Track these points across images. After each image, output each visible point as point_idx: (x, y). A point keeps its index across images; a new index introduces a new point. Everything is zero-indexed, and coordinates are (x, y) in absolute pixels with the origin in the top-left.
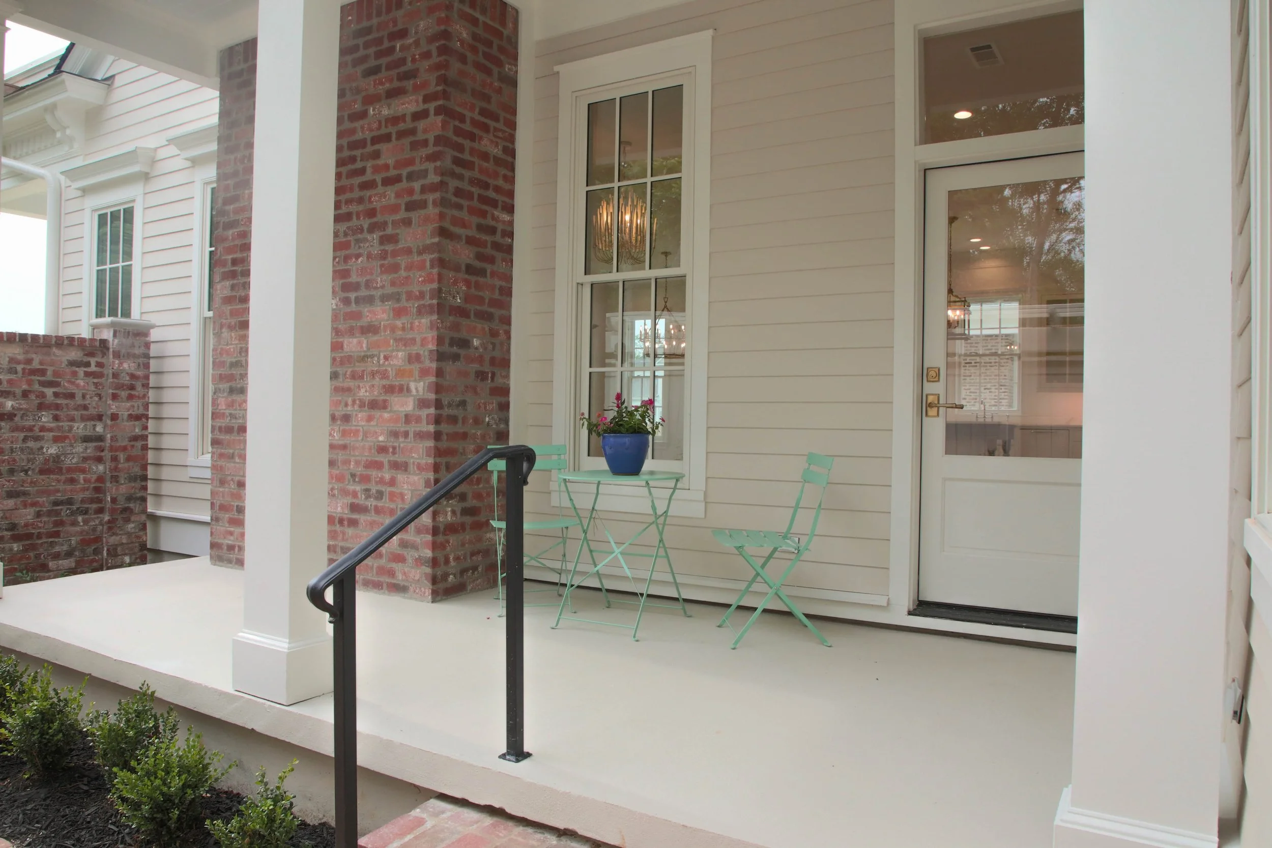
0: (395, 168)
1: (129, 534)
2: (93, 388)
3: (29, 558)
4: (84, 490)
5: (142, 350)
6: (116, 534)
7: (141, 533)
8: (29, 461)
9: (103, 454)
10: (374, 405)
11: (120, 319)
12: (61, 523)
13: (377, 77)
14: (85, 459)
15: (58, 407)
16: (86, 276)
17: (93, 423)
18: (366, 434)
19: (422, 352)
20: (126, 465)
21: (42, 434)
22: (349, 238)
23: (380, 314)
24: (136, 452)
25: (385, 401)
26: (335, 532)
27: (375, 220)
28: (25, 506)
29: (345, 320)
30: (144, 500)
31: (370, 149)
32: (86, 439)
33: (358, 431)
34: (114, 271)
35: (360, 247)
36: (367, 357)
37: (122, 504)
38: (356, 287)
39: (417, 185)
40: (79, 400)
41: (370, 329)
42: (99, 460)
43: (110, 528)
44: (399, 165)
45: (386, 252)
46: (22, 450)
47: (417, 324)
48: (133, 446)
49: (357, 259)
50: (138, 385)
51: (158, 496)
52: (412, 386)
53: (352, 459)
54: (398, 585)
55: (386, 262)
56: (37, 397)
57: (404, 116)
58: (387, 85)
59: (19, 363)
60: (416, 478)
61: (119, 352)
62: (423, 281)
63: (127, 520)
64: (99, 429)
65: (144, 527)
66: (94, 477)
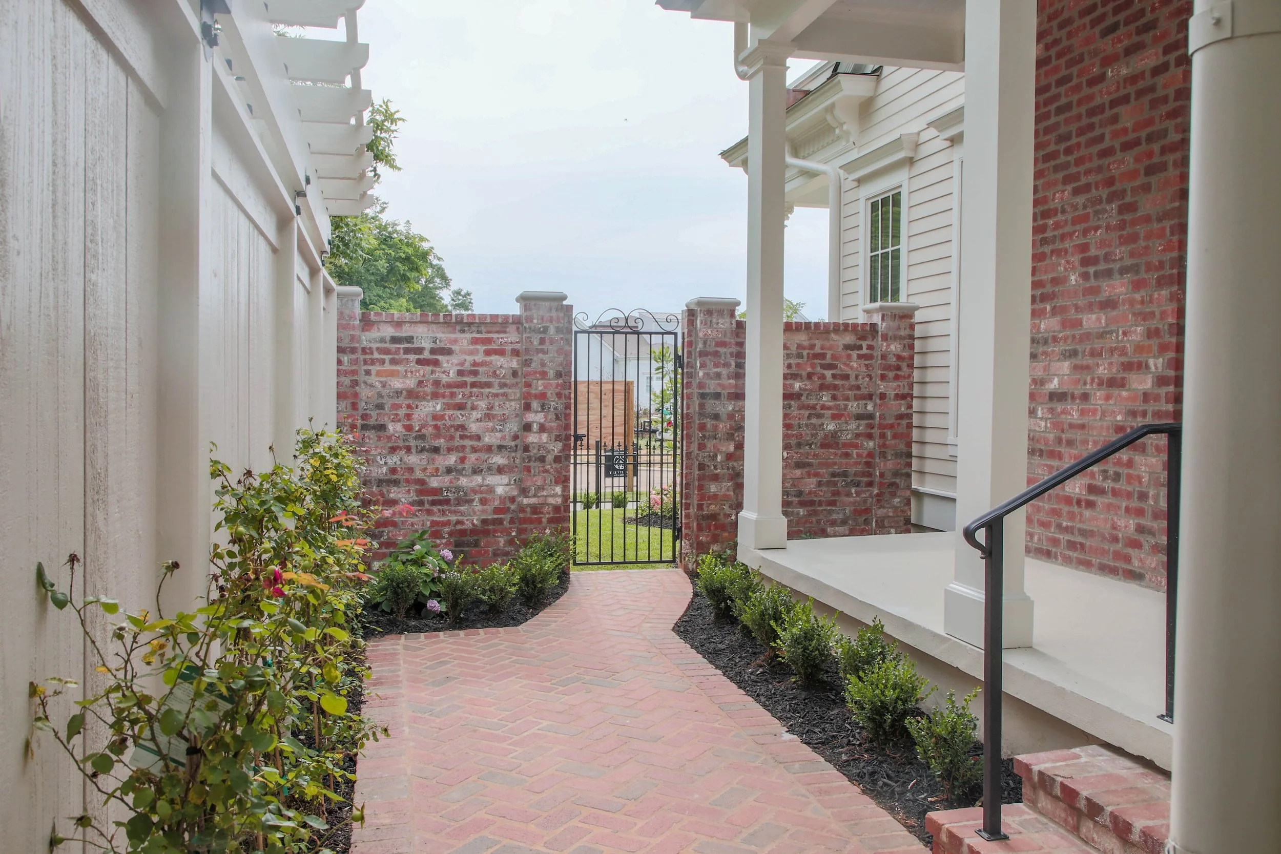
0: (1134, 131)
1: (895, 508)
2: (864, 369)
3: (811, 523)
4: (856, 464)
5: (908, 332)
6: (884, 507)
7: (906, 508)
8: (812, 435)
9: (873, 431)
10: (1113, 383)
11: (889, 304)
12: (836, 493)
13: (1115, 35)
14: (858, 436)
15: (835, 387)
16: (861, 263)
17: (864, 402)
18: (1104, 414)
19: (1161, 326)
20: (893, 442)
21: (822, 412)
22: (1088, 210)
23: (1118, 287)
24: (902, 429)
25: (1123, 379)
26: (1073, 513)
27: (1114, 188)
28: (809, 475)
29: (1084, 295)
30: (909, 476)
31: (1108, 113)
32: (859, 417)
33: (1096, 410)
34: (885, 256)
35: (1099, 219)
36: (1106, 333)
37: (888, 479)
38: (1094, 261)
39: (1156, 147)
40: (852, 381)
41: (1109, 304)
42: (870, 436)
43: (879, 501)
44: (1138, 127)
45: (1124, 221)
46: (807, 425)
47: (1156, 296)
48: (899, 424)
49: (1096, 231)
50: (904, 365)
51: (922, 473)
52: (1151, 362)
53: (1091, 439)
54: (1135, 572)
55: (1124, 233)
56: (819, 378)
57: (1143, 73)
58: (1126, 43)
59: (804, 348)
60: (1154, 460)
61: (887, 335)
62: (1163, 250)
63: (894, 495)
64: (870, 407)
65: (908, 503)
66: (866, 452)
